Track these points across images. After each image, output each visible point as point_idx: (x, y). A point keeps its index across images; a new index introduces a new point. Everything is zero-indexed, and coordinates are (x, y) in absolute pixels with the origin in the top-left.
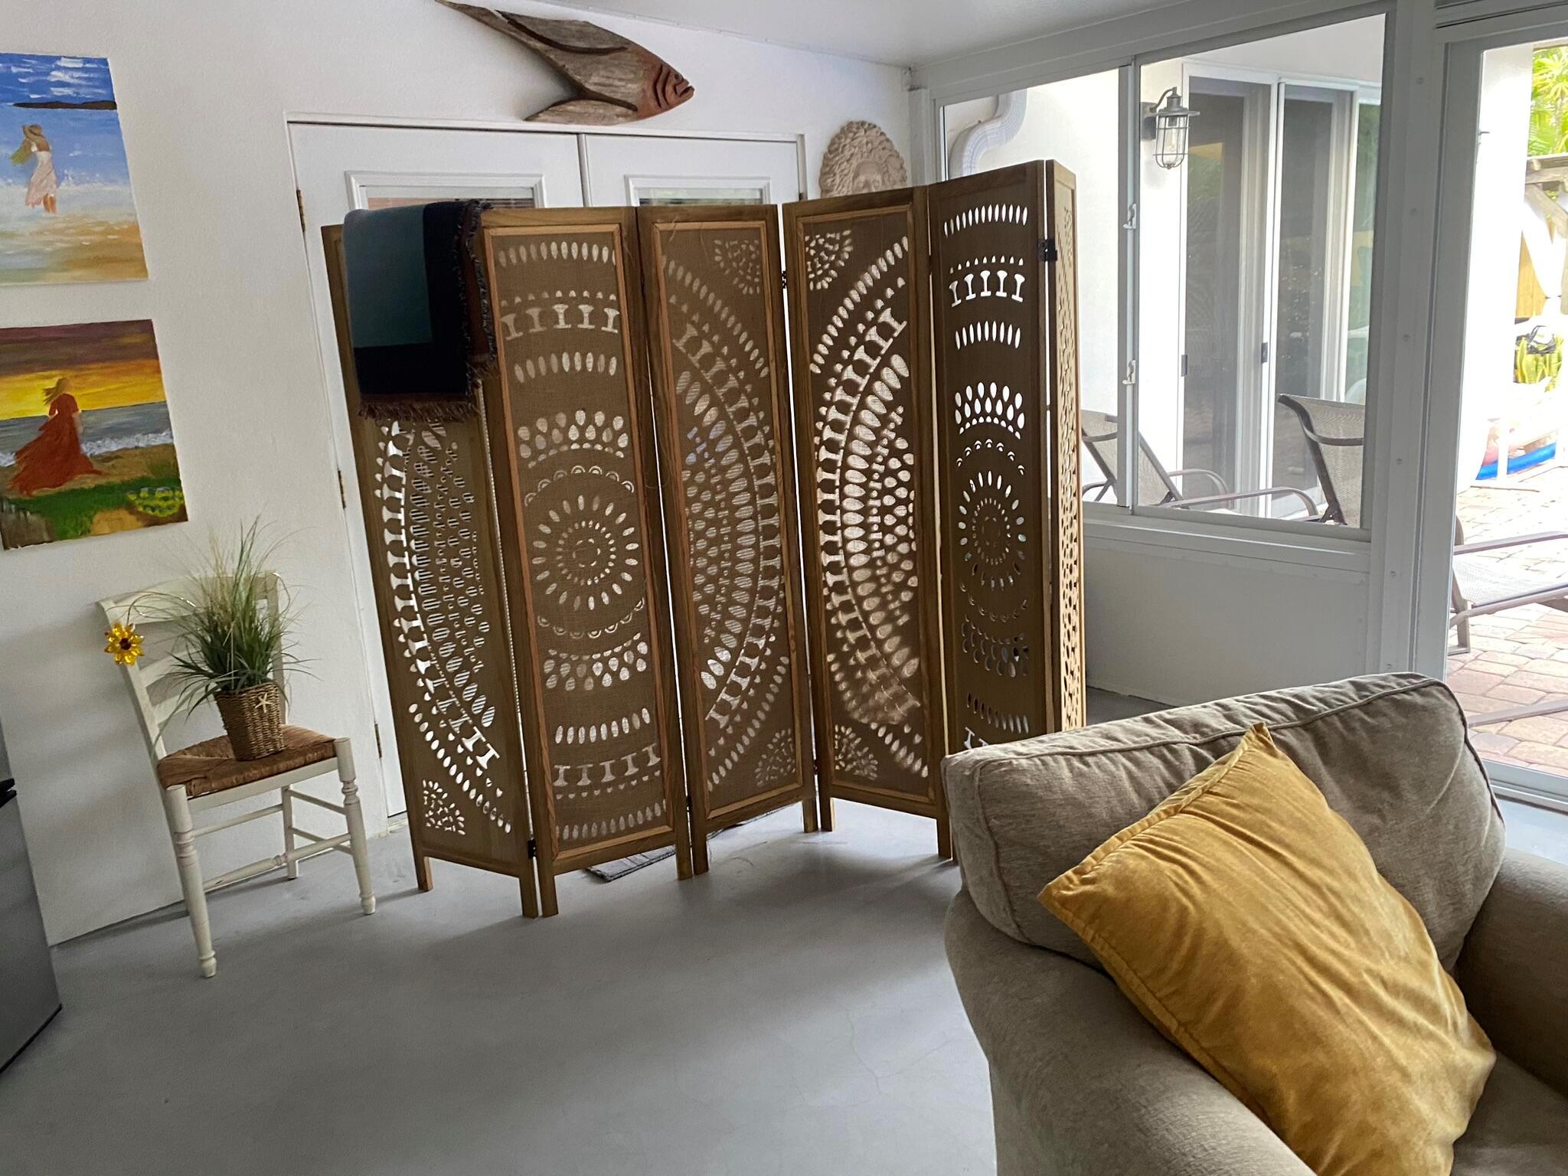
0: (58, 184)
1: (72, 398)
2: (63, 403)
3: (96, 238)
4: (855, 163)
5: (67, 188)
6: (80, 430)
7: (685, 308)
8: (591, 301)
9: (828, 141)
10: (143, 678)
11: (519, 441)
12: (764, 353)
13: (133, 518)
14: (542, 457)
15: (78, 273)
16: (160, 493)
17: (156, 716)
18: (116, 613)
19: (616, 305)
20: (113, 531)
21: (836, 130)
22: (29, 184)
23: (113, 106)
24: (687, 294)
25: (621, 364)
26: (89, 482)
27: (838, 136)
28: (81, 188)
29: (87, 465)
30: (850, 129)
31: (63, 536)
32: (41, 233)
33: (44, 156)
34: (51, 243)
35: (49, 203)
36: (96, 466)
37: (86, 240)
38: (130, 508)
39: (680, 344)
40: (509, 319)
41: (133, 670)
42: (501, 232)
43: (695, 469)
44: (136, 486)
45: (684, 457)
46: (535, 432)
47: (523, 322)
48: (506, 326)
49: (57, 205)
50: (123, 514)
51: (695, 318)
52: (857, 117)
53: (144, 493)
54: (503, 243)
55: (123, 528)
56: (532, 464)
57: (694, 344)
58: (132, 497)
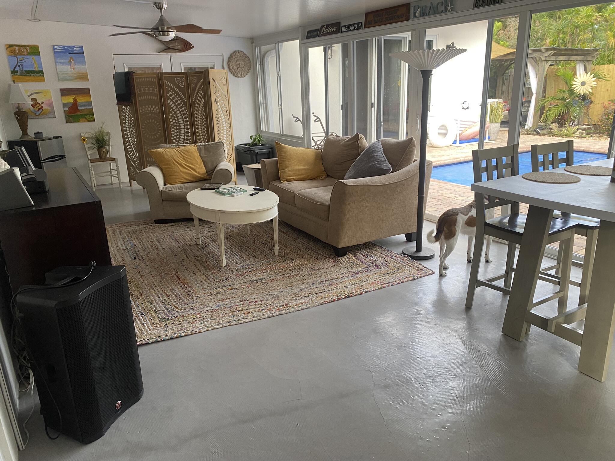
0: (75, 65)
1: (77, 100)
2: (75, 100)
3: (80, 74)
4: (236, 59)
5: (76, 66)
6: (78, 105)
7: (169, 89)
8: (152, 88)
9: (230, 55)
10: (87, 146)
11: (140, 110)
12: (185, 97)
13: (86, 120)
14: (144, 112)
15: (78, 80)
16: (90, 116)
17: (89, 153)
18: (82, 135)
19: (156, 88)
20: (83, 122)
21: (232, 52)
22: (71, 66)
23: (84, 53)
24: (169, 87)
25: (157, 98)
26: (79, 114)
27: (232, 54)
28: (78, 66)
29: (79, 111)
30: (235, 52)
31: (75, 122)
32: (72, 73)
33: (73, 61)
34: (74, 75)
35: (74, 69)
36: (80, 111)
37: (79, 75)
38: (86, 118)
39: (168, 95)
40: (138, 90)
41: (85, 144)
42: (136, 76)
43: (171, 116)
44: (87, 115)
45: (169, 114)
46: (142, 108)
47: (140, 91)
48: (137, 91)
49: (75, 69)
50: (85, 119)
51: (171, 91)
52: (237, 49)
53: (88, 116)
54: (137, 78)
55: (85, 121)
56: (142, 114)
57: (171, 95)
58: (86, 117)
